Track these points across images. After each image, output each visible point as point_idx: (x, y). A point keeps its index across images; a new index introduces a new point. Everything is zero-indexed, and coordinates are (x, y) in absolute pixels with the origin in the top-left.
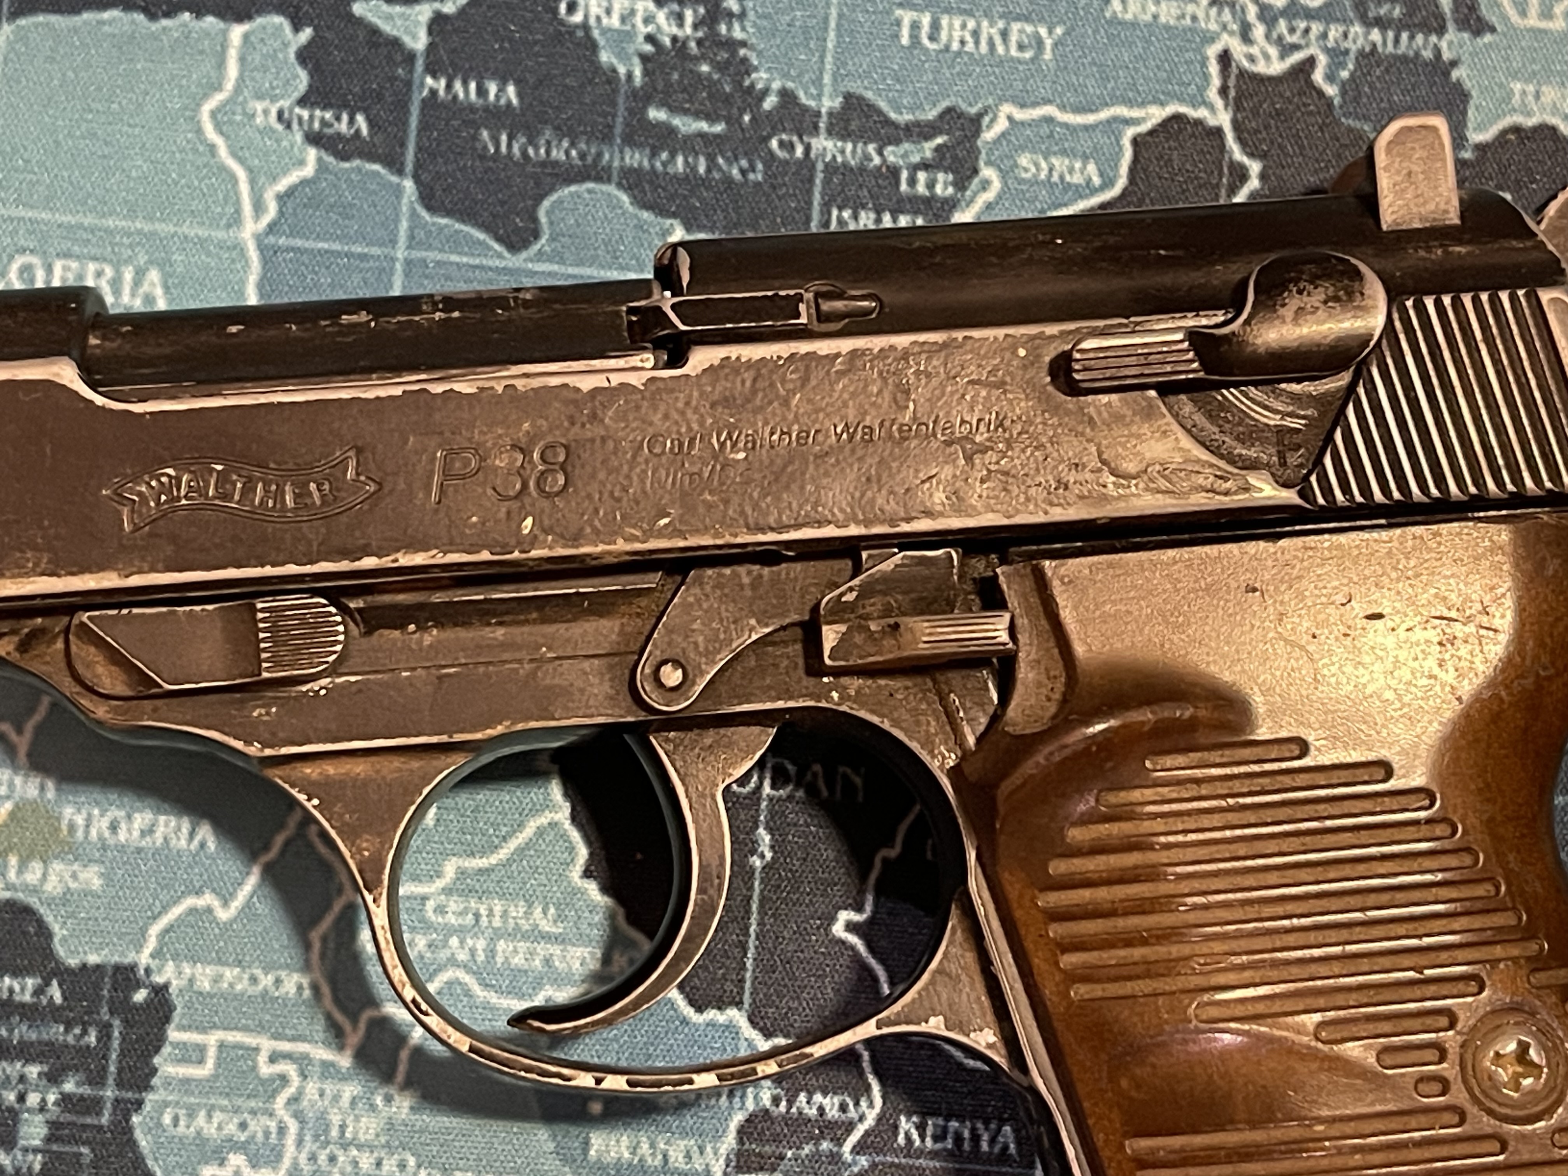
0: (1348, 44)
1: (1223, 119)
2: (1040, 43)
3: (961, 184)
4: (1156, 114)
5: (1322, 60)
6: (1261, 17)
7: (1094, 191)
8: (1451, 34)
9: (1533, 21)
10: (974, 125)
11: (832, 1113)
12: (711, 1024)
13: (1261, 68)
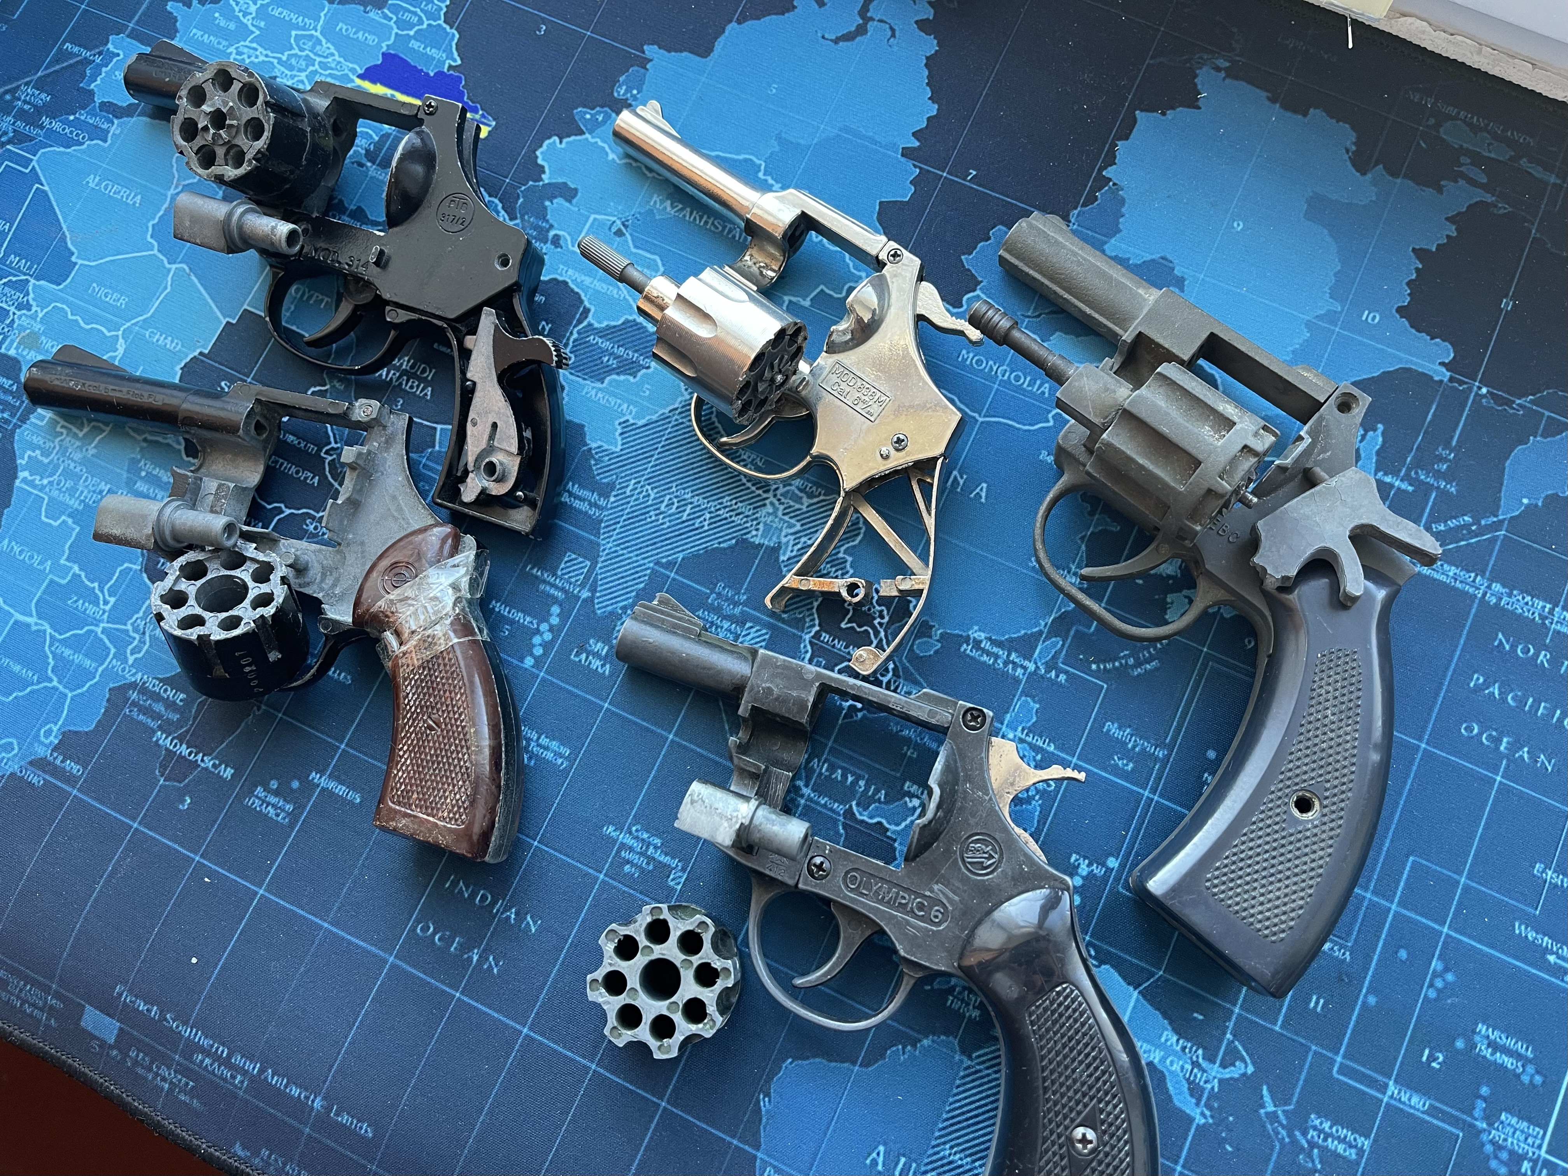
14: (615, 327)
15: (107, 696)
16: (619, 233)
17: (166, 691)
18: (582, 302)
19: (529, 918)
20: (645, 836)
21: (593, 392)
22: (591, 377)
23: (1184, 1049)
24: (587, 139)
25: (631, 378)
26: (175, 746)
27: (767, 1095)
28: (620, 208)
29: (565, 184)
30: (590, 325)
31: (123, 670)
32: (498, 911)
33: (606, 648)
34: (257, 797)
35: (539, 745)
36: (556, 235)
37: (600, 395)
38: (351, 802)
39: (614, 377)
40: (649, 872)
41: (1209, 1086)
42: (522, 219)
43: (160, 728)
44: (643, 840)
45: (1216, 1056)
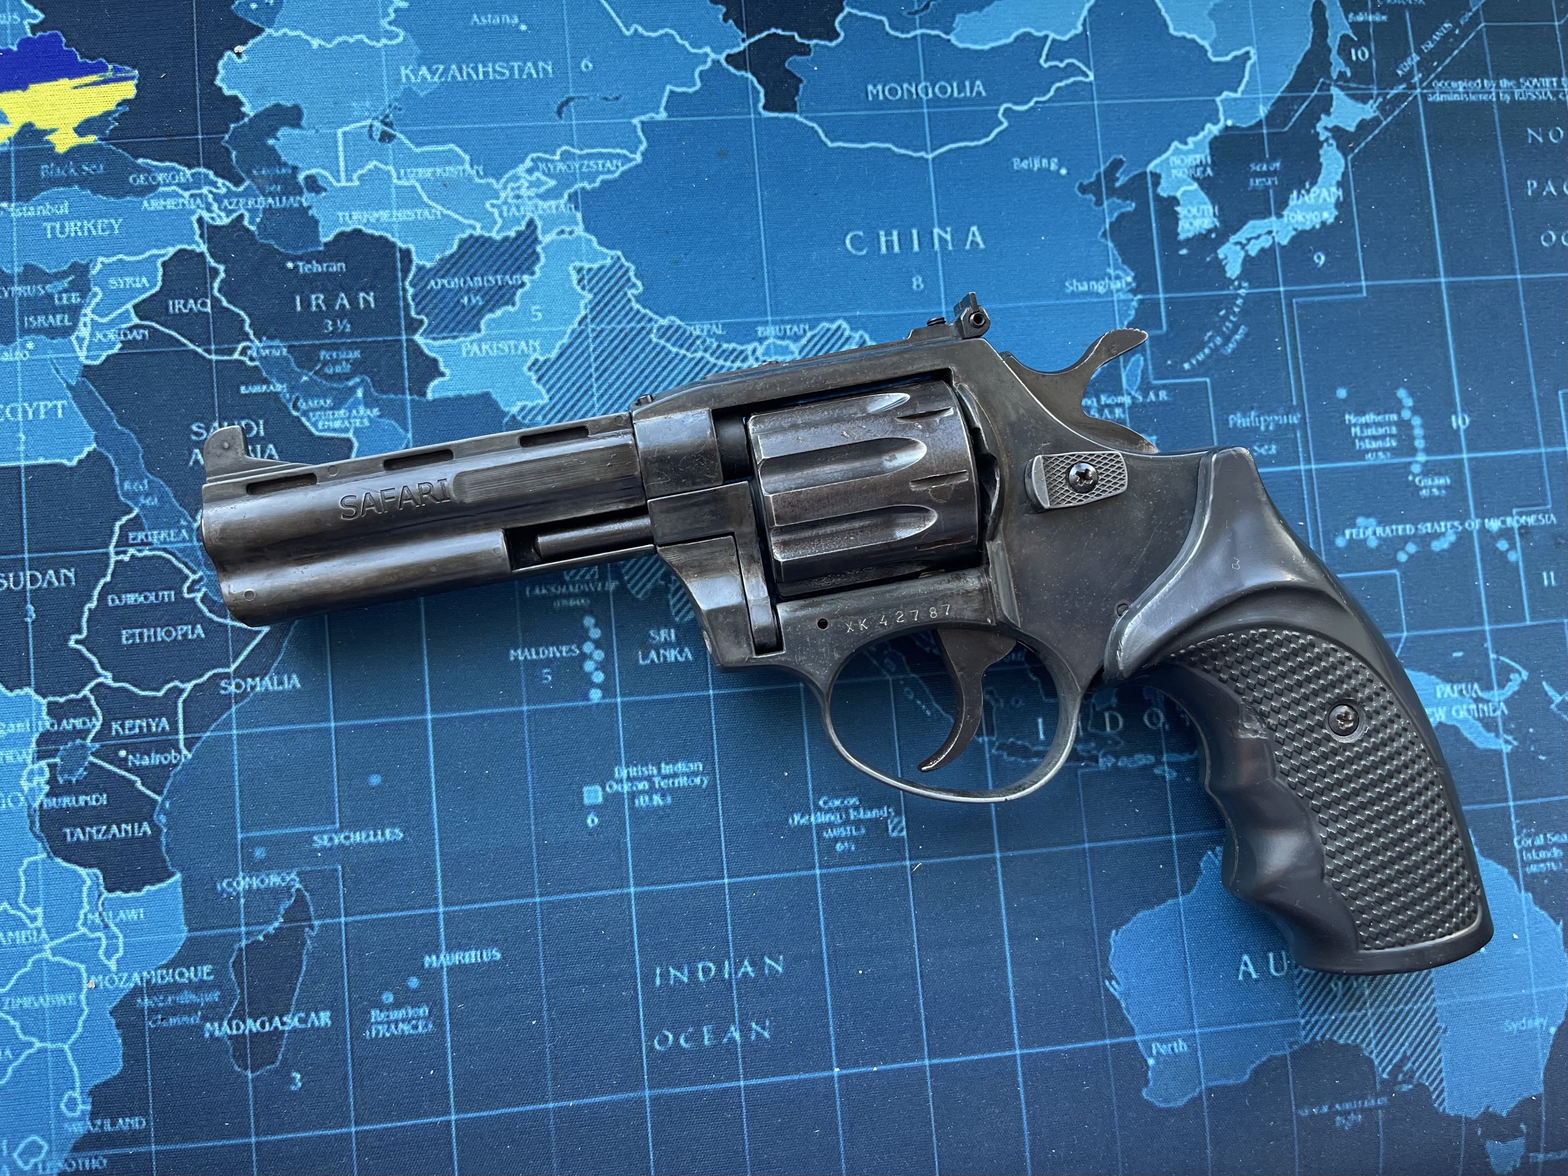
0: (258, 206)
1: (203, 248)
2: (111, 227)
3: (83, 297)
4: (171, 251)
5: (247, 215)
6: (215, 200)
7: (148, 290)
8: (306, 194)
9: (343, 183)
10: (86, 269)
11: (79, 726)
12: (18, 696)
13: (218, 222)
14: (452, 256)
15: (113, 1022)
16: (386, 137)
17: (181, 975)
18: (393, 245)
19: (768, 961)
20: (837, 803)
21: (475, 348)
22: (461, 331)
23: (1461, 692)
24: (270, 35)
25: (510, 308)
26: (238, 1028)
27: (1111, 978)
28: (368, 104)
29: (278, 106)
30: (420, 268)
31: (112, 982)
32: (730, 974)
33: (672, 631)
34: (378, 1023)
35: (665, 777)
36: (307, 178)
37: (484, 347)
38: (493, 963)
39: (489, 316)
40: (864, 837)
41: (1499, 713)
42: (253, 178)
43: (205, 1018)
44: (838, 809)
45: (1491, 681)
